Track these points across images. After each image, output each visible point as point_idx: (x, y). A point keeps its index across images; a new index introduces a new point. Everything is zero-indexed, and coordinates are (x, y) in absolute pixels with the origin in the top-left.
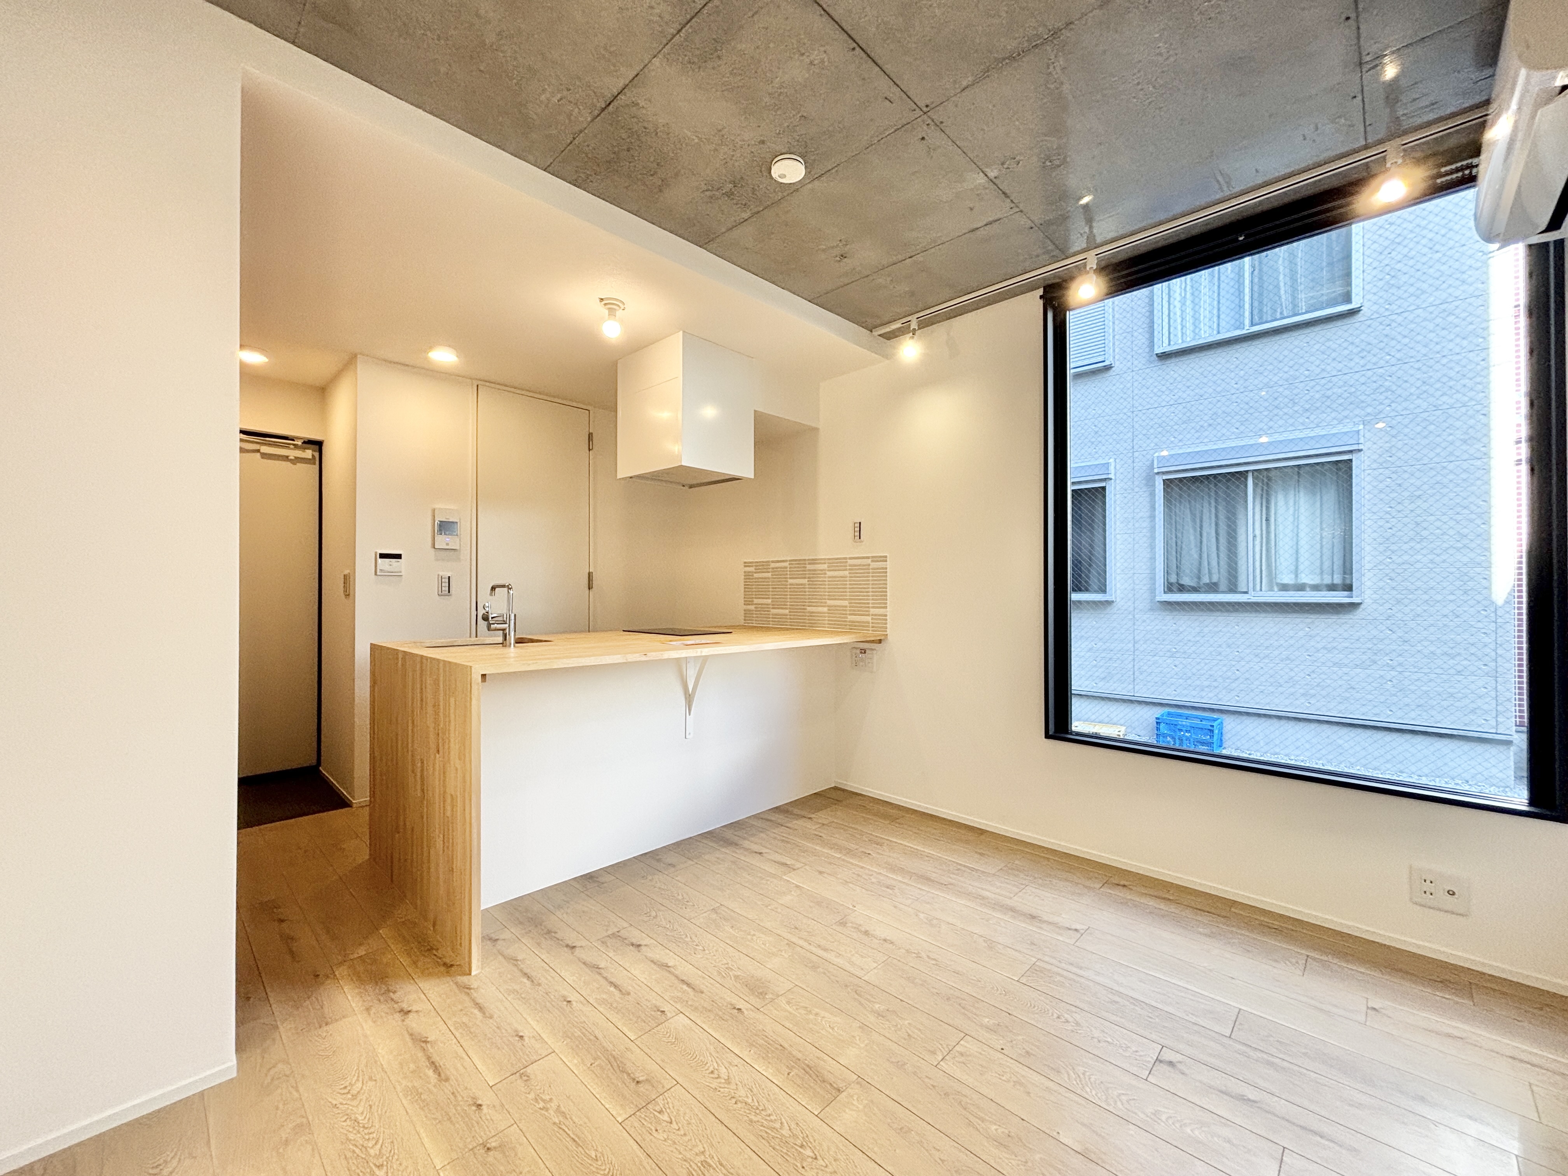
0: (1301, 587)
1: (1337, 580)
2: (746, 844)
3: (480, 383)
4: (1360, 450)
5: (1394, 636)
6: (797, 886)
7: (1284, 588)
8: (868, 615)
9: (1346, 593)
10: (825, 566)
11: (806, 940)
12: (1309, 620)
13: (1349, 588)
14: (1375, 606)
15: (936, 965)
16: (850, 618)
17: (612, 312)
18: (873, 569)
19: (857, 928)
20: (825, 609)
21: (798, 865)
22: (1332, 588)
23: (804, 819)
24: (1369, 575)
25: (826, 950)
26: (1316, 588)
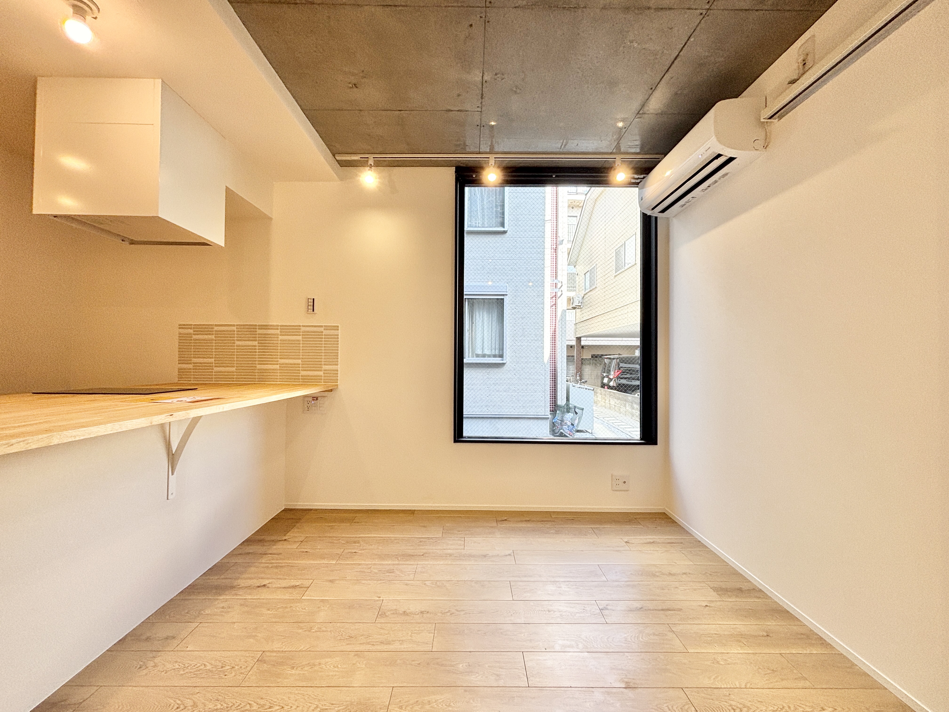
0: (484, 356)
1: (497, 353)
2: (242, 583)
4: (507, 295)
5: (516, 377)
6: (322, 601)
7: (478, 356)
8: (321, 371)
9: (501, 359)
10: (278, 332)
11: (368, 643)
12: (488, 371)
13: (501, 356)
14: (511, 364)
15: (466, 613)
16: (303, 373)
17: (79, 12)
18: (325, 335)
19: (395, 612)
20: (278, 367)
21: (307, 583)
22: (495, 356)
23: (281, 542)
24: (509, 350)
25: (389, 643)
26: (489, 356)
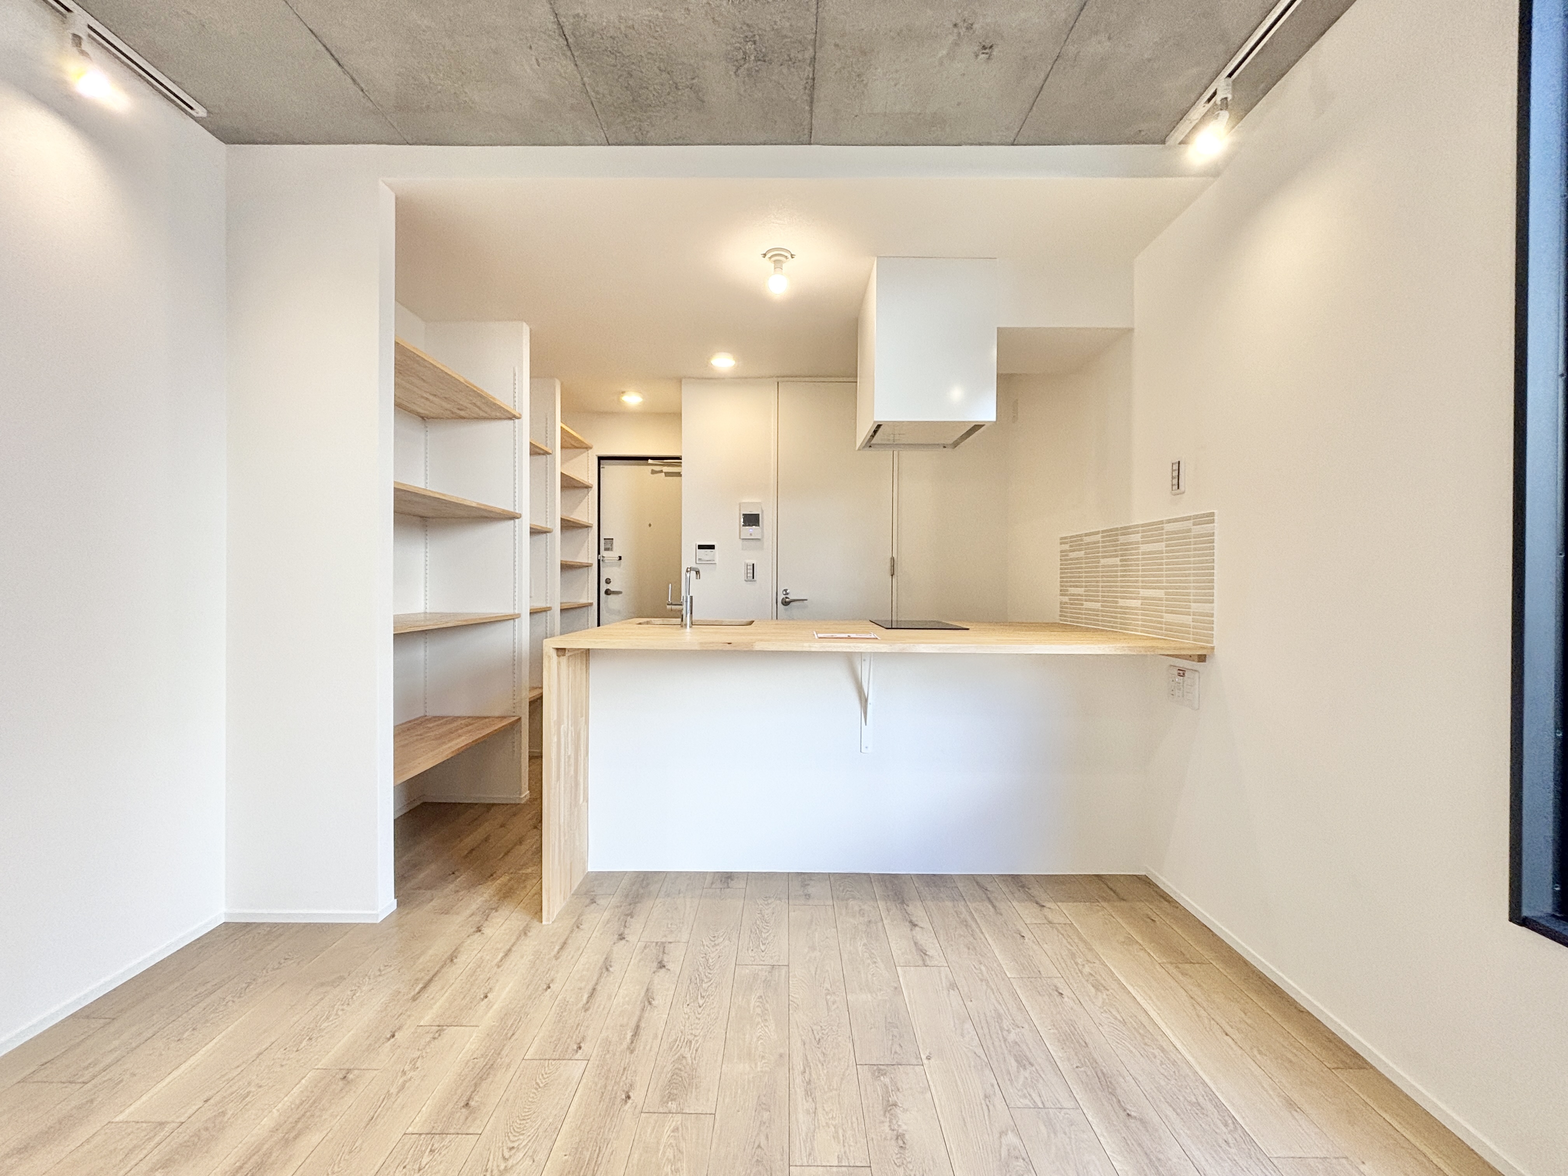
3: (779, 379)
8: (1188, 614)
10: (1139, 537)
16: (1166, 617)
17: (778, 264)
18: (1196, 536)
20: (1136, 603)
